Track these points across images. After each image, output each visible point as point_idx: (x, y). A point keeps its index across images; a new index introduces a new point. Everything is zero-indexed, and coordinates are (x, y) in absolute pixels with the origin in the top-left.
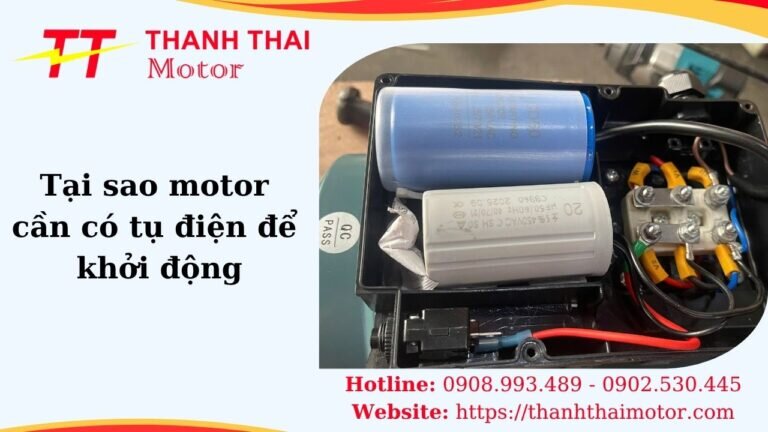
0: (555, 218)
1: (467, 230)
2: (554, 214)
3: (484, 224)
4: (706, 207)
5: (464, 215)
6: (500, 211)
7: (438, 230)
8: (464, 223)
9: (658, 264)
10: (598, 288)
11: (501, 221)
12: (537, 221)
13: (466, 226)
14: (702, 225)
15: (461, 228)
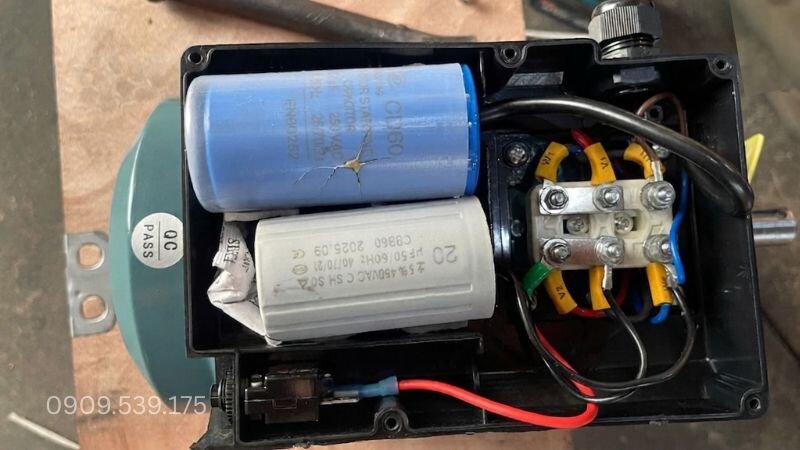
0: (421, 269)
1: (310, 289)
2: (421, 263)
3: (331, 280)
4: (642, 208)
5: (306, 269)
6: (349, 262)
7: (276, 291)
8: (306, 280)
9: (565, 290)
10: (477, 341)
11: (351, 274)
12: (398, 274)
13: (309, 285)
14: (634, 229)
15: (303, 287)
